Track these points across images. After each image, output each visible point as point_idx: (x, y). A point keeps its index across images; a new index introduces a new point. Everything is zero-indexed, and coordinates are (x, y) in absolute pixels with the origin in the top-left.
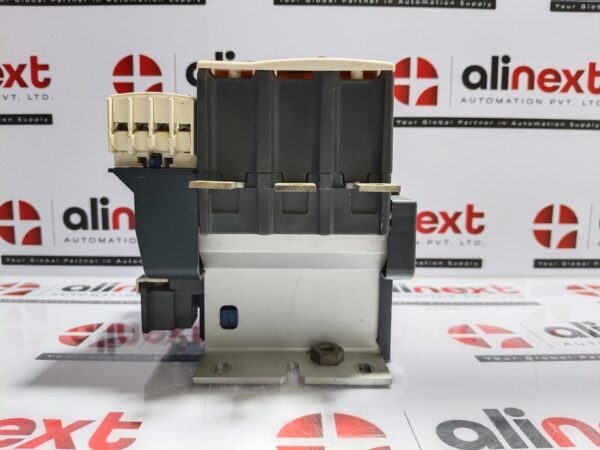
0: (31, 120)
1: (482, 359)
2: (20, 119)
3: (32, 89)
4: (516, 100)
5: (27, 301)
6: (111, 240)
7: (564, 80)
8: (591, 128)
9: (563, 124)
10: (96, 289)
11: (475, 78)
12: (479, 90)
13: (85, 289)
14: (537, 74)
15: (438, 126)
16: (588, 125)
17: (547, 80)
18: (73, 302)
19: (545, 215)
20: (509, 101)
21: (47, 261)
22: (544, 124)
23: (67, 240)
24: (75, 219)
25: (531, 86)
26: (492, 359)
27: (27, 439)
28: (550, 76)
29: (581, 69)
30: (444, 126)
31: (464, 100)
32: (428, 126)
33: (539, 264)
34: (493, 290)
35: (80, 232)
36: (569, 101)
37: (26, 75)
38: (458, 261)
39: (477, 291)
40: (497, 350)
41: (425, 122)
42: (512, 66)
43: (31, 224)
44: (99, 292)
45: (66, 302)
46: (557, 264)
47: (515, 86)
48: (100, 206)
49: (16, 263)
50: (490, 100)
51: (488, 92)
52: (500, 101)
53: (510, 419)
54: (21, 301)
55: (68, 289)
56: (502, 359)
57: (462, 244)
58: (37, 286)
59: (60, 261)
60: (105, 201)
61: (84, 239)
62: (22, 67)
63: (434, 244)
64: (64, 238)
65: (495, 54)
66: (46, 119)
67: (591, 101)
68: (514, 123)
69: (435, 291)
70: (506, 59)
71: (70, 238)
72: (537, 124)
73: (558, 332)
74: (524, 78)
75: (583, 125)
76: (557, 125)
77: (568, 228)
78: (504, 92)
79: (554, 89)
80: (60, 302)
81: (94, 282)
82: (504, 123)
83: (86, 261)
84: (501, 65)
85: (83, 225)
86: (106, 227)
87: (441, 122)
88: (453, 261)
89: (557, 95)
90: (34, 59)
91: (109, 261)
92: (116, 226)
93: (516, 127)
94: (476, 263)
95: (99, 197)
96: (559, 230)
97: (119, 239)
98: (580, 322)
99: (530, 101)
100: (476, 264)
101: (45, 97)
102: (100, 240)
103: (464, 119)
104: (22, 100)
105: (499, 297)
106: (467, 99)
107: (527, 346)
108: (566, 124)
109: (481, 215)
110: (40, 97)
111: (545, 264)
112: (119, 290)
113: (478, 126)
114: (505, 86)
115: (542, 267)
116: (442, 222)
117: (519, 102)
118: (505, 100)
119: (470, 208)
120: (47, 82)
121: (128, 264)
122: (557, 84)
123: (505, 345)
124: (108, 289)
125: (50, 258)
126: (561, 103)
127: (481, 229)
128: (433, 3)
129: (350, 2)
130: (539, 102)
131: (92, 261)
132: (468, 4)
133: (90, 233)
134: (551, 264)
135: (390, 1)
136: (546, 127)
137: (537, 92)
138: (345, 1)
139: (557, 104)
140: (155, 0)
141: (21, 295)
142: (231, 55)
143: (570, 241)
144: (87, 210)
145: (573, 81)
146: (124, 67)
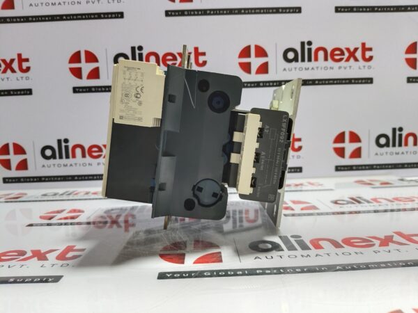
0: (19, 93)
1: (287, 215)
2: (12, 93)
3: (19, 74)
4: (317, 68)
5: (20, 201)
6: (71, 165)
7: (347, 54)
8: (365, 83)
9: (347, 81)
10: (62, 195)
11: (291, 55)
12: (294, 63)
13: (55, 194)
14: (329, 51)
15: (270, 86)
16: (364, 81)
17: (335, 55)
18: (48, 201)
19: (340, 138)
20: (313, 69)
21: (32, 180)
22: (335, 82)
23: (44, 166)
24: (48, 153)
25: (326, 59)
26: (293, 215)
27: (22, 258)
28: (337, 52)
29: (357, 47)
31: (285, 69)
32: (264, 86)
33: (338, 168)
34: (307, 184)
35: (52, 161)
36: (350, 67)
37: (15, 65)
39: (297, 185)
40: (297, 211)
41: (261, 84)
42: (314, 47)
43: (21, 157)
44: (64, 196)
45: (44, 201)
46: (350, 168)
47: (316, 59)
48: (63, 144)
49: (12, 182)
50: (301, 69)
51: (299, 64)
52: (307, 69)
53: (292, 240)
54: (16, 202)
55: (45, 195)
56: (299, 215)
58: (26, 194)
59: (40, 179)
60: (66, 141)
61: (54, 165)
62: (12, 61)
64: (42, 165)
65: (303, 41)
66: (28, 92)
67: (364, 66)
68: (317, 82)
70: (310, 43)
71: (46, 165)
72: (331, 82)
73: (339, 202)
74: (321, 54)
75: (360, 81)
76: (344, 82)
77: (355, 146)
78: (310, 63)
79: (341, 60)
80: (40, 201)
81: (61, 191)
82: (311, 82)
83: (56, 179)
84: (307, 47)
85: (53, 156)
86: (67, 157)
87: (271, 84)
89: (343, 63)
90: (19, 55)
91: (70, 178)
92: (74, 156)
93: (318, 84)
95: (62, 138)
96: (349, 147)
97: (76, 164)
98: (354, 197)
99: (326, 68)
100: (298, 170)
101: (27, 78)
102: (64, 165)
104: (13, 81)
105: (310, 187)
106: (287, 69)
107: (314, 208)
108: (349, 81)
109: (300, 140)
110: (24, 79)
111: (342, 168)
112: (76, 194)
114: (310, 60)
115: (341, 170)
117: (319, 69)
118: (310, 68)
120: (28, 69)
121: (82, 180)
122: (342, 57)
124: (69, 194)
125: (34, 178)
126: (345, 68)
127: (300, 148)
128: (262, 11)
129: (212, 12)
130: (332, 68)
131: (59, 179)
132: (284, 11)
133: (58, 161)
134: (346, 168)
135: (236, 11)
136: (337, 84)
137: (330, 63)
138: (208, 12)
139: (343, 69)
140: (92, 17)
141: (16, 199)
142: (140, 48)
143: (357, 153)
144: (56, 146)
145: (352, 54)
146: (76, 58)
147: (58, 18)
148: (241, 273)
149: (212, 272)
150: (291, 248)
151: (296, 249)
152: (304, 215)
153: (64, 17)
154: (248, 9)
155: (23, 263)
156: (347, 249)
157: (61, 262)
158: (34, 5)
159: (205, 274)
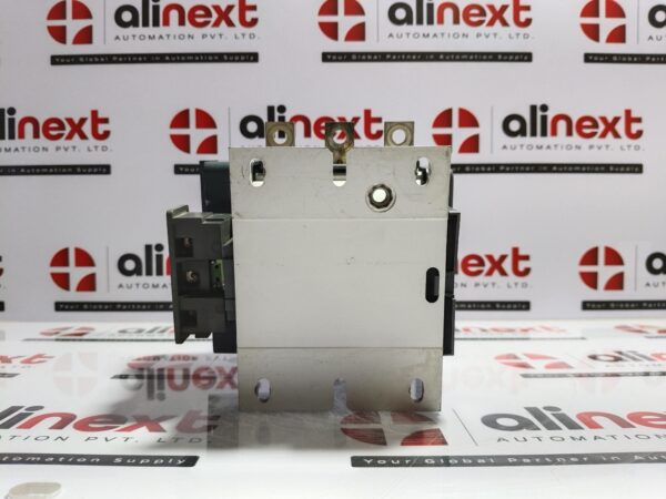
0: (90, 170)
1: (525, 376)
3: (92, 141)
4: (556, 146)
6: (164, 286)
7: (602, 127)
8: (630, 172)
9: (602, 168)
11: (515, 126)
12: (519, 137)
13: (140, 331)
14: (574, 121)
15: (480, 172)
16: (628, 169)
17: (584, 127)
18: (132, 340)
19: (590, 257)
20: (549, 147)
21: (101, 307)
22: (584, 169)
23: (121, 286)
24: (130, 265)
25: (569, 133)
26: (536, 376)
27: (122, 426)
28: (588, 123)
29: (618, 115)
30: (486, 172)
31: (505, 147)
32: (471, 172)
33: (587, 306)
34: (539, 329)
35: (134, 279)
36: (607, 146)
37: (87, 128)
38: (506, 303)
39: (525, 330)
40: (540, 370)
41: (468, 169)
42: (550, 115)
43: (85, 271)
44: (155, 333)
45: (125, 340)
46: (606, 305)
47: (554, 133)
48: (155, 253)
49: (69, 310)
50: (530, 147)
51: (528, 140)
52: (540, 147)
53: (548, 414)
54: (81, 340)
55: (123, 332)
56: (545, 376)
57: (509, 286)
59: (113, 307)
60: (159, 247)
61: (138, 285)
62: (83, 121)
63: (482, 287)
64: (118, 284)
65: (533, 103)
66: (104, 170)
67: (629, 146)
68: (555, 168)
69: (484, 330)
70: (544, 108)
71: (124, 285)
72: (577, 168)
73: (601, 358)
74: (562, 125)
75: (622, 169)
76: (597, 169)
77: (614, 270)
78: (544, 138)
79: (593, 134)
81: (148, 326)
82: (545, 168)
83: (139, 306)
84: (539, 113)
85: (137, 271)
86: (159, 273)
87: (483, 169)
88: (501, 303)
89: (595, 141)
90: (94, 113)
91: (162, 307)
93: (557, 171)
94: (524, 306)
95: (154, 244)
96: (605, 272)
98: (623, 351)
99: (569, 147)
101: (105, 149)
102: (154, 286)
103: (506, 165)
104: (82, 151)
105: (546, 334)
106: (508, 146)
107: (568, 367)
108: (606, 168)
109: (526, 258)
110: (99, 149)
111: (593, 305)
113: (519, 171)
114: (544, 134)
115: (590, 308)
116: (488, 265)
117: (559, 148)
118: (545, 147)
119: (515, 250)
120: (106, 134)
122: (594, 130)
123: (548, 367)
124: (163, 331)
125: (104, 304)
126: (599, 148)
127: (527, 271)
128: (471, 57)
129: (394, 57)
130: (578, 147)
131: (144, 307)
132: (506, 58)
133: (144, 279)
134: (599, 306)
135: (432, 57)
136: (586, 172)
137: (576, 139)
138: (388, 56)
139: (596, 149)
140: (210, 58)
141: (79, 336)
142: (282, 109)
143: (617, 282)
144: (142, 256)
145: (610, 127)
146: (181, 120)
147: (157, 58)
148: (483, 461)
149: (437, 458)
150: (550, 426)
151: (559, 428)
152: (553, 376)
153: (167, 58)
154: (450, 54)
155: (127, 434)
156: (640, 429)
157: (188, 436)
158: (121, 37)
159: (427, 461)
